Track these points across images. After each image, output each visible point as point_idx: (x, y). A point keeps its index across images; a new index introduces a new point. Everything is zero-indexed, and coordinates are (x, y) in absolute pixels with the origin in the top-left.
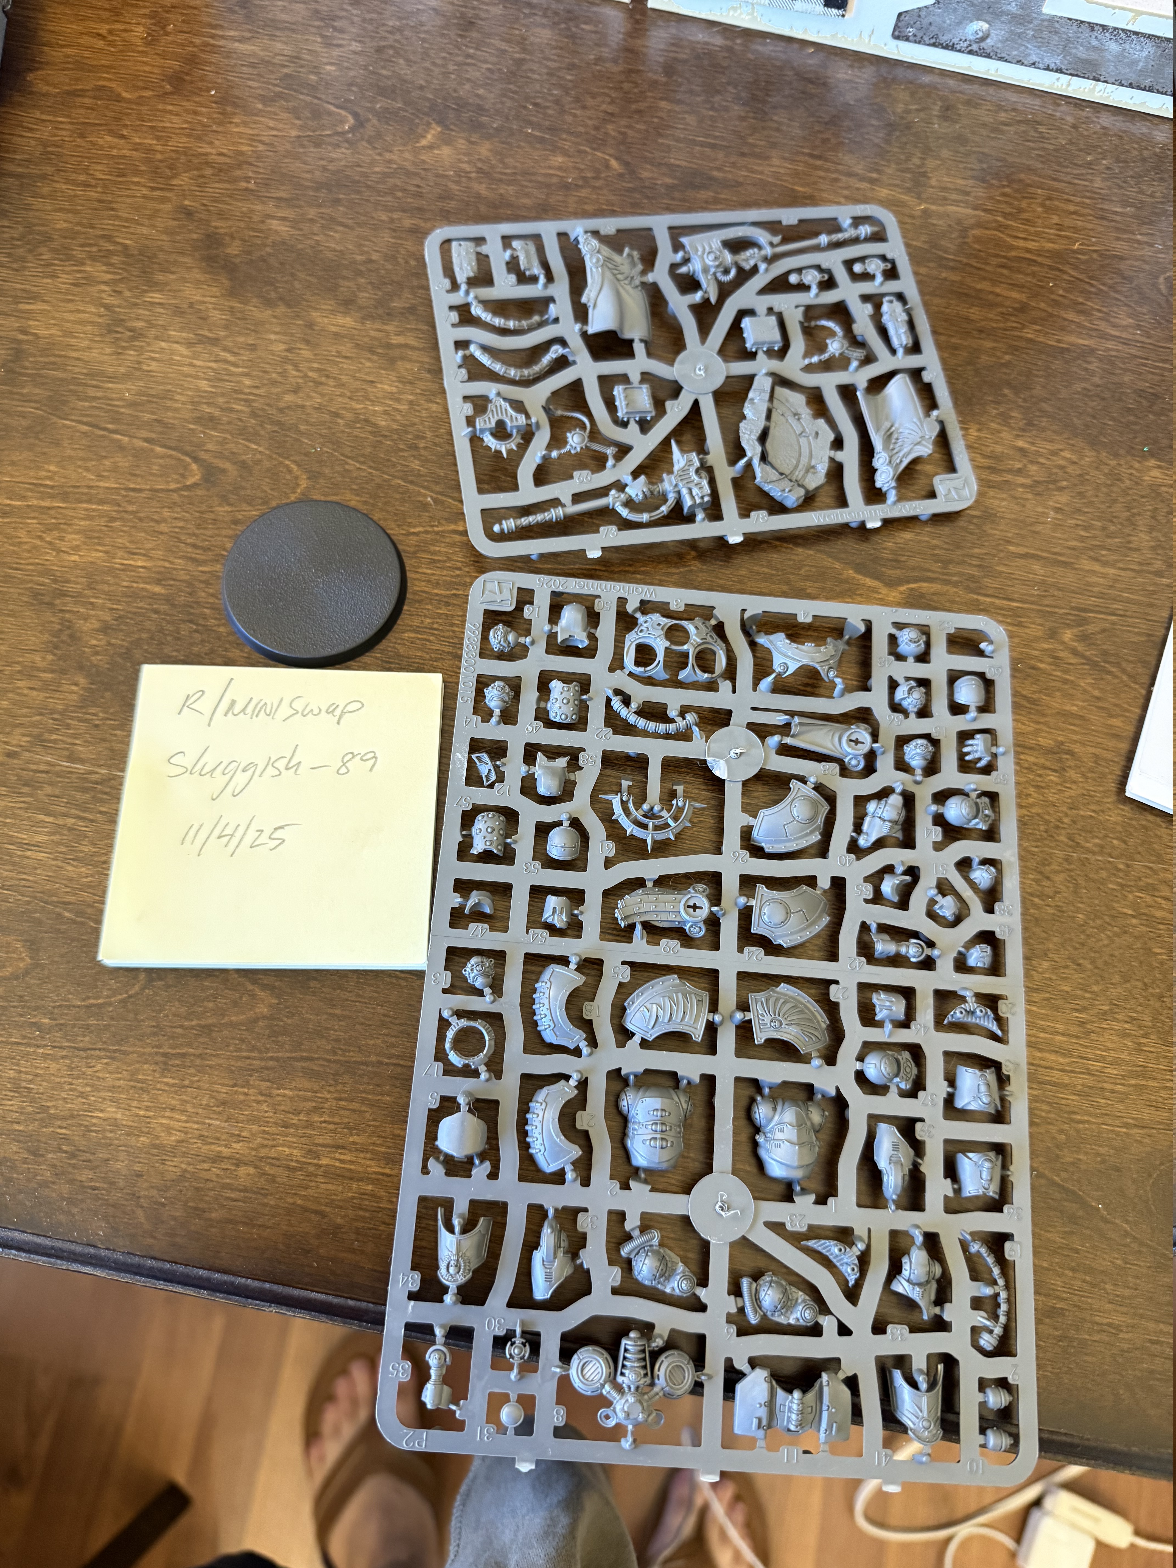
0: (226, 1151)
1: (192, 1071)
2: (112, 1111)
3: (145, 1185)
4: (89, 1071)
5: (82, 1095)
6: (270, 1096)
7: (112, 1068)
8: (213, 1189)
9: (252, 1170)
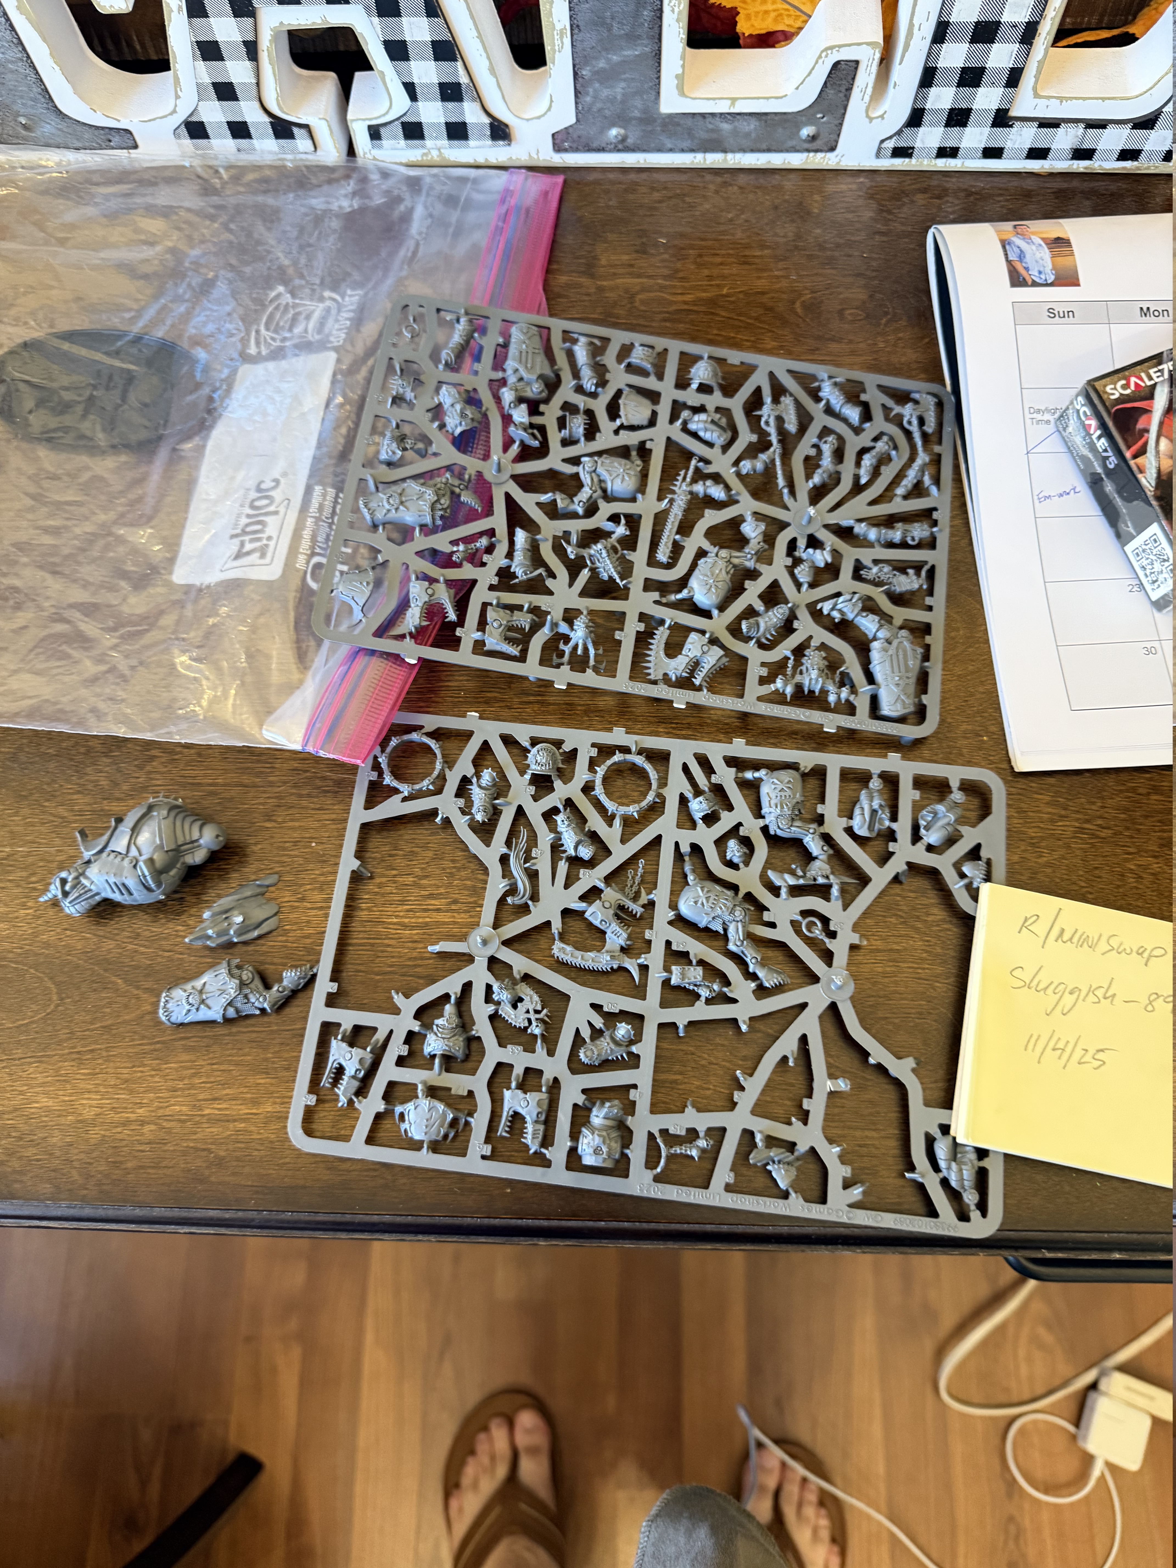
0: (132, 1116)
1: (100, 1061)
2: (45, 1101)
3: (76, 1151)
4: (24, 1074)
5: (22, 1093)
6: (159, 1070)
7: (40, 1069)
8: (126, 1146)
9: (153, 1127)
